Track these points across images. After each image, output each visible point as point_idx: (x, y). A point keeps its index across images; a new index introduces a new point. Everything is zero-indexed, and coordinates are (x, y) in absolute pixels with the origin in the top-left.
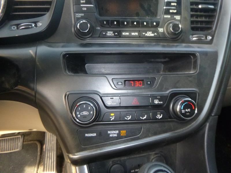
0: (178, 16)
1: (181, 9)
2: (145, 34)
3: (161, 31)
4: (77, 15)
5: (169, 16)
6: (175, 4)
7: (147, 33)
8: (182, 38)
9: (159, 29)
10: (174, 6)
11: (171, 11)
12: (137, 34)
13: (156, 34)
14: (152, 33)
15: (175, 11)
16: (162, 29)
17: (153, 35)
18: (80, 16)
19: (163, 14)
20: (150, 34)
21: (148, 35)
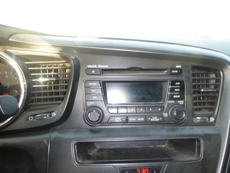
0: (182, 101)
1: (184, 95)
2: (150, 119)
3: (166, 116)
4: (88, 104)
5: (173, 102)
6: (179, 90)
7: (152, 118)
8: (186, 121)
9: (163, 114)
10: (177, 92)
11: (175, 97)
12: (143, 119)
13: (161, 119)
14: (157, 118)
15: (179, 96)
16: (167, 114)
17: (158, 120)
18: (91, 105)
19: (167, 99)
20: (155, 119)
21: (154, 120)
